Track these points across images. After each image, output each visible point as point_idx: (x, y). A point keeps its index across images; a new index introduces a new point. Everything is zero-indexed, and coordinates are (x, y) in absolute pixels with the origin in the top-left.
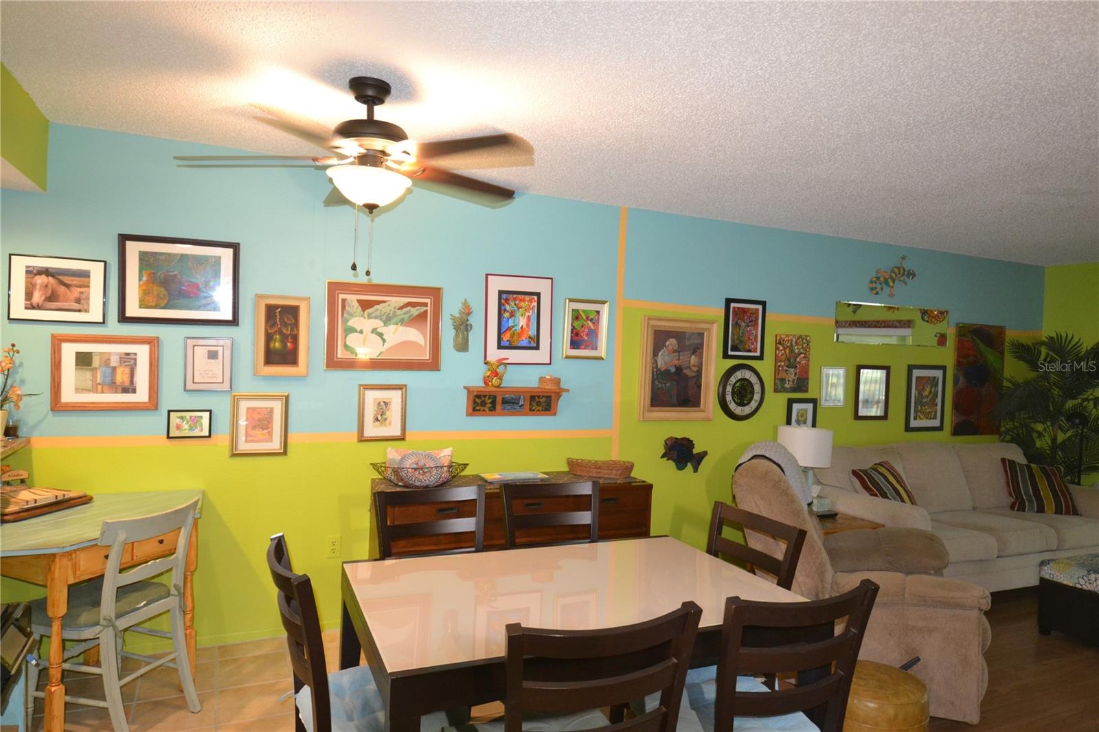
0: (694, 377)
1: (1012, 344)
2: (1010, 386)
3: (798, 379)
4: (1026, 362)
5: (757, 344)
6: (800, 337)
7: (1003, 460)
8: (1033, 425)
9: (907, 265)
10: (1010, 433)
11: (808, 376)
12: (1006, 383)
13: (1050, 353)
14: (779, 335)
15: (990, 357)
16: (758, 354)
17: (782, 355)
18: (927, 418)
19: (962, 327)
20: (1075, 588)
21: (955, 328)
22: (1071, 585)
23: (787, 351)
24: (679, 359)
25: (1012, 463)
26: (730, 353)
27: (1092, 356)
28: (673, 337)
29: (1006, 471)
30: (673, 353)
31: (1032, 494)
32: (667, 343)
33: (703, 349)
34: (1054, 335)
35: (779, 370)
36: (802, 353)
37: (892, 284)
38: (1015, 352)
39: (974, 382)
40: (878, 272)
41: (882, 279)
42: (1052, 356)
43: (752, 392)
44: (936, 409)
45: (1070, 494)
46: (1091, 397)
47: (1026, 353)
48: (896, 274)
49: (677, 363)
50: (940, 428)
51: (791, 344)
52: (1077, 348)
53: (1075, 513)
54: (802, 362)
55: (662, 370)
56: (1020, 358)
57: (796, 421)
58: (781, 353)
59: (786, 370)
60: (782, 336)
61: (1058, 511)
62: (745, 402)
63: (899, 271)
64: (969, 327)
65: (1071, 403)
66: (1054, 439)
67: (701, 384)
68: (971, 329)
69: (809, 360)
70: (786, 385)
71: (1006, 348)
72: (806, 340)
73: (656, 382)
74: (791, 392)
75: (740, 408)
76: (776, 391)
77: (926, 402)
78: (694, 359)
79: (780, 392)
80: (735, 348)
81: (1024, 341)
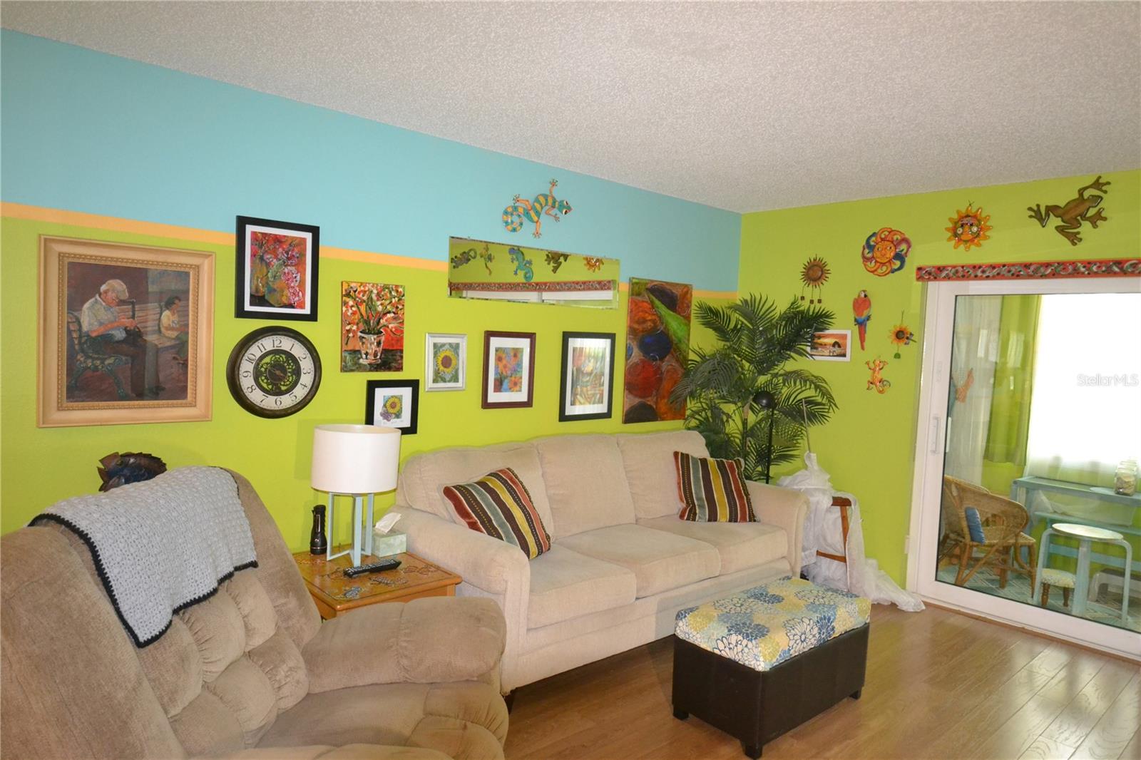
0: (172, 347)
1: (701, 307)
2: (698, 359)
3: (385, 351)
4: (715, 329)
5: (304, 295)
6: (385, 287)
7: (676, 454)
8: (722, 406)
9: (559, 194)
10: (697, 416)
11: (402, 346)
12: (692, 356)
13: (741, 318)
14: (347, 282)
15: (673, 322)
16: (307, 311)
17: (354, 313)
18: (590, 403)
19: (637, 283)
20: (713, 654)
21: (628, 285)
22: (709, 649)
23: (363, 308)
24: (133, 317)
25: (685, 457)
26: (248, 307)
27: (784, 323)
28: (114, 277)
29: (678, 469)
30: (118, 305)
31: (704, 497)
32: (103, 288)
33: (188, 300)
34: (748, 298)
35: (348, 337)
36: (389, 312)
37: (535, 218)
38: (703, 317)
39: (651, 354)
40: (517, 200)
41: (521, 210)
42: (743, 323)
43: (297, 372)
44: (603, 391)
45: (747, 495)
46: (782, 372)
47: (713, 318)
48: (541, 205)
49: (128, 322)
50: (608, 415)
51: (370, 299)
52: (771, 312)
53: (752, 518)
54: (390, 326)
55: (94, 335)
56: (708, 324)
57: (382, 415)
58: (350, 311)
59: (362, 338)
60: (352, 285)
61: (733, 519)
62: (283, 388)
63: (546, 200)
64: (647, 284)
65: (762, 380)
66: (745, 422)
67: (187, 360)
68: (649, 286)
69: (402, 323)
70: (361, 361)
71: (693, 312)
72: (397, 291)
73: (80, 357)
74: (370, 370)
75: (272, 398)
76: (344, 369)
77: (587, 381)
78: (167, 317)
79: (352, 371)
80: (257, 300)
81: (714, 304)
